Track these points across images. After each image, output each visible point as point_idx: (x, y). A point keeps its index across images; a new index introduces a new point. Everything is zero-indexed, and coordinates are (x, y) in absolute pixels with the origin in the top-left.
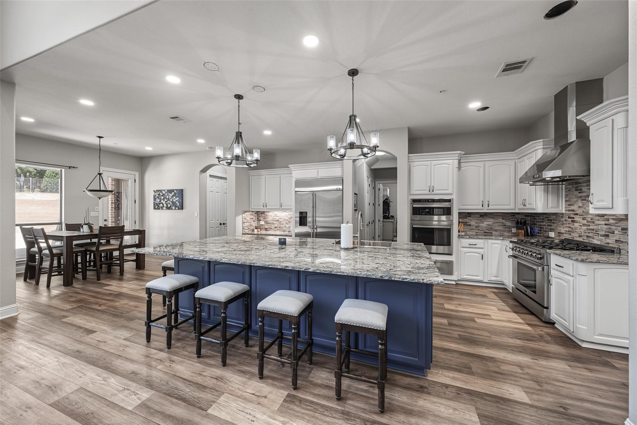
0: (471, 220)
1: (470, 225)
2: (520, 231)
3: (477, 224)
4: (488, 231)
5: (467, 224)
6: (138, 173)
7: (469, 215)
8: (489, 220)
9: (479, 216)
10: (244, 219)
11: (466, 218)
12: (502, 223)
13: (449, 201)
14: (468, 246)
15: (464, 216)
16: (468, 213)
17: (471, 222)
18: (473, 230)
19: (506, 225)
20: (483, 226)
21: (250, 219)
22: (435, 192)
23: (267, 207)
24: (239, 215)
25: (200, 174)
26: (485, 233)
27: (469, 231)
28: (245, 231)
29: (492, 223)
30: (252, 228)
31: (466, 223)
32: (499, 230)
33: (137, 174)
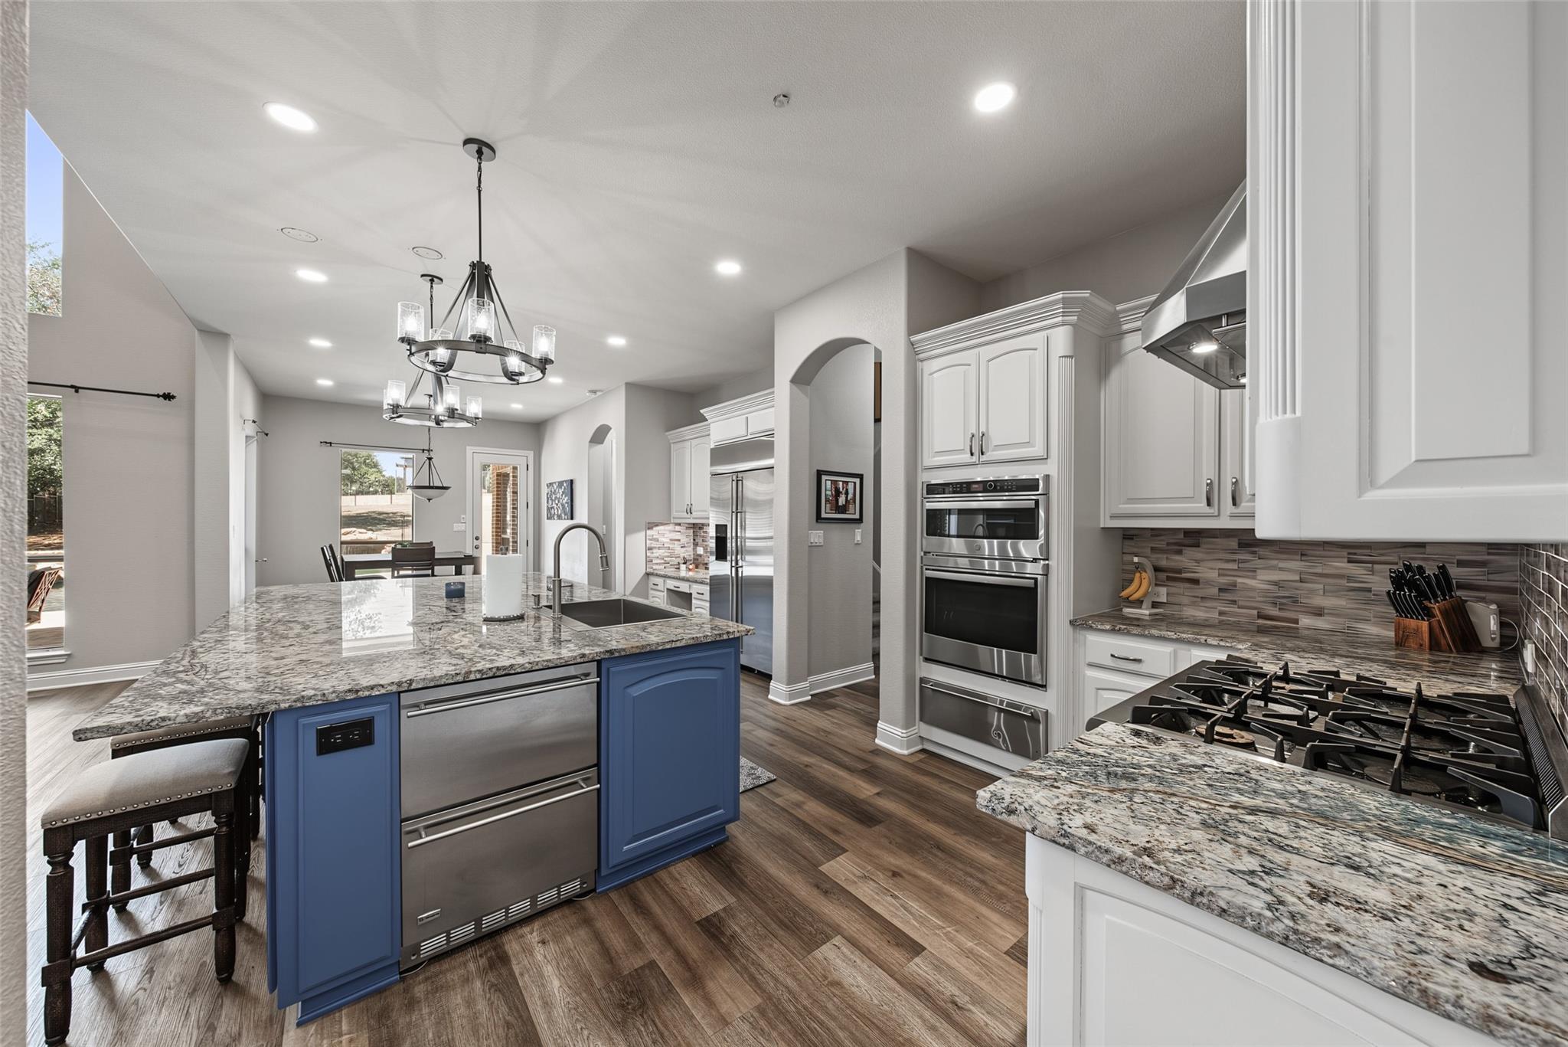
0: (1198, 561)
1: (1195, 582)
2: (1412, 623)
3: (1224, 580)
4: (1274, 612)
5: (1184, 575)
6: (532, 452)
7: (1188, 541)
8: (1281, 565)
9: (1233, 543)
10: (650, 540)
11: (1180, 552)
12: (1349, 578)
13: (1031, 485)
14: (1110, 662)
15: (1168, 544)
16: (1188, 532)
17: (1199, 569)
18: (1209, 604)
19: (1369, 590)
20: (1253, 589)
21: (671, 540)
22: (990, 455)
23: (694, 513)
24: (638, 530)
25: (590, 447)
26: (1260, 616)
27: (1193, 604)
28: (654, 567)
29: (1298, 578)
30: (675, 561)
31: (1180, 571)
32: (1335, 613)
33: (531, 454)
